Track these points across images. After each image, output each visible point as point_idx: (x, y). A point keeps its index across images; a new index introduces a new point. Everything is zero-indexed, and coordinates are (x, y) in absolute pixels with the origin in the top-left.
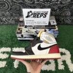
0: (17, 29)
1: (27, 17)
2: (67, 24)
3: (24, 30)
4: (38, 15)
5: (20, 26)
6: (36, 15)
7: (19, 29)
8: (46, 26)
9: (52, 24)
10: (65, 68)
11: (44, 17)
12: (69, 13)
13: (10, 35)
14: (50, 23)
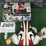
0: (3, 16)
5: (5, 13)
9: (27, 11)
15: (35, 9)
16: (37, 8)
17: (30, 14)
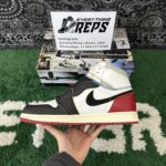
0: (40, 60)
1: (62, 30)
2: (154, 47)
3: (55, 61)
4: (86, 27)
5: (46, 52)
6: (82, 27)
7: (44, 59)
8: (105, 52)
9: (119, 47)
10: (147, 147)
11: (100, 31)
12: (159, 22)
13: (22, 73)
14: (114, 45)
15: (139, 50)
16: (147, 47)
17: (129, 53)
